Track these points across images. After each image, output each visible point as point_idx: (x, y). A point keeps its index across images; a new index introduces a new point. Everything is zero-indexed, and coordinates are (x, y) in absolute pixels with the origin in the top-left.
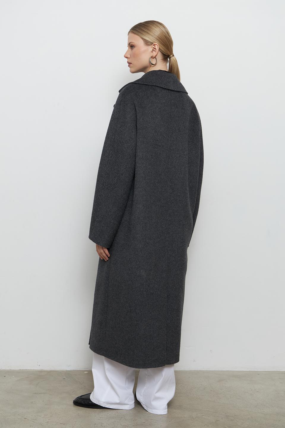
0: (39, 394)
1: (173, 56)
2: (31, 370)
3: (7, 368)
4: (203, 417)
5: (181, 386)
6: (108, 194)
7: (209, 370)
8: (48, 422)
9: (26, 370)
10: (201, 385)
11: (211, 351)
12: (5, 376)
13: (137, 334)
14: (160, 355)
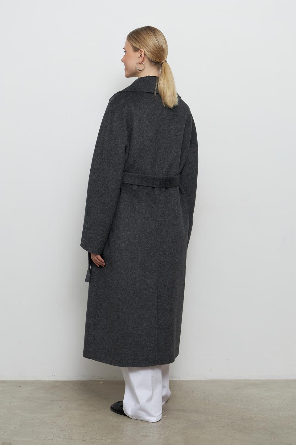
0: (56, 401)
1: (166, 62)
2: (46, 380)
3: (22, 379)
4: (219, 419)
5: (197, 393)
6: (96, 201)
7: (225, 379)
8: (67, 425)
9: (41, 380)
10: (218, 392)
11: (227, 360)
12: (20, 386)
13: (125, 333)
14: (150, 354)
